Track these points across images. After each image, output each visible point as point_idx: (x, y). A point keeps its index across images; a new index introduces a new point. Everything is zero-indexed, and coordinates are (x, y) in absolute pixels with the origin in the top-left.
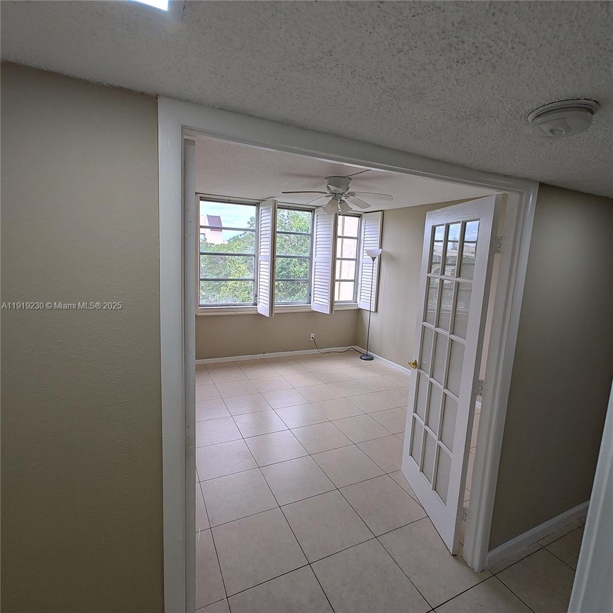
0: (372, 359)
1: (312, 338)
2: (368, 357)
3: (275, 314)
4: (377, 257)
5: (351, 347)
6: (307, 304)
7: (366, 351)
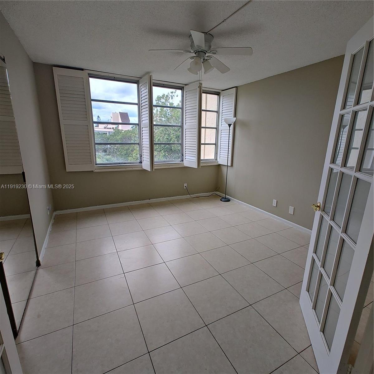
0: (229, 200)
1: (185, 187)
2: (226, 200)
3: (155, 169)
4: (232, 124)
5: (214, 193)
6: (181, 161)
7: (225, 195)
